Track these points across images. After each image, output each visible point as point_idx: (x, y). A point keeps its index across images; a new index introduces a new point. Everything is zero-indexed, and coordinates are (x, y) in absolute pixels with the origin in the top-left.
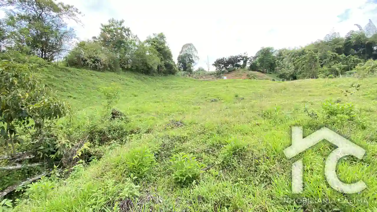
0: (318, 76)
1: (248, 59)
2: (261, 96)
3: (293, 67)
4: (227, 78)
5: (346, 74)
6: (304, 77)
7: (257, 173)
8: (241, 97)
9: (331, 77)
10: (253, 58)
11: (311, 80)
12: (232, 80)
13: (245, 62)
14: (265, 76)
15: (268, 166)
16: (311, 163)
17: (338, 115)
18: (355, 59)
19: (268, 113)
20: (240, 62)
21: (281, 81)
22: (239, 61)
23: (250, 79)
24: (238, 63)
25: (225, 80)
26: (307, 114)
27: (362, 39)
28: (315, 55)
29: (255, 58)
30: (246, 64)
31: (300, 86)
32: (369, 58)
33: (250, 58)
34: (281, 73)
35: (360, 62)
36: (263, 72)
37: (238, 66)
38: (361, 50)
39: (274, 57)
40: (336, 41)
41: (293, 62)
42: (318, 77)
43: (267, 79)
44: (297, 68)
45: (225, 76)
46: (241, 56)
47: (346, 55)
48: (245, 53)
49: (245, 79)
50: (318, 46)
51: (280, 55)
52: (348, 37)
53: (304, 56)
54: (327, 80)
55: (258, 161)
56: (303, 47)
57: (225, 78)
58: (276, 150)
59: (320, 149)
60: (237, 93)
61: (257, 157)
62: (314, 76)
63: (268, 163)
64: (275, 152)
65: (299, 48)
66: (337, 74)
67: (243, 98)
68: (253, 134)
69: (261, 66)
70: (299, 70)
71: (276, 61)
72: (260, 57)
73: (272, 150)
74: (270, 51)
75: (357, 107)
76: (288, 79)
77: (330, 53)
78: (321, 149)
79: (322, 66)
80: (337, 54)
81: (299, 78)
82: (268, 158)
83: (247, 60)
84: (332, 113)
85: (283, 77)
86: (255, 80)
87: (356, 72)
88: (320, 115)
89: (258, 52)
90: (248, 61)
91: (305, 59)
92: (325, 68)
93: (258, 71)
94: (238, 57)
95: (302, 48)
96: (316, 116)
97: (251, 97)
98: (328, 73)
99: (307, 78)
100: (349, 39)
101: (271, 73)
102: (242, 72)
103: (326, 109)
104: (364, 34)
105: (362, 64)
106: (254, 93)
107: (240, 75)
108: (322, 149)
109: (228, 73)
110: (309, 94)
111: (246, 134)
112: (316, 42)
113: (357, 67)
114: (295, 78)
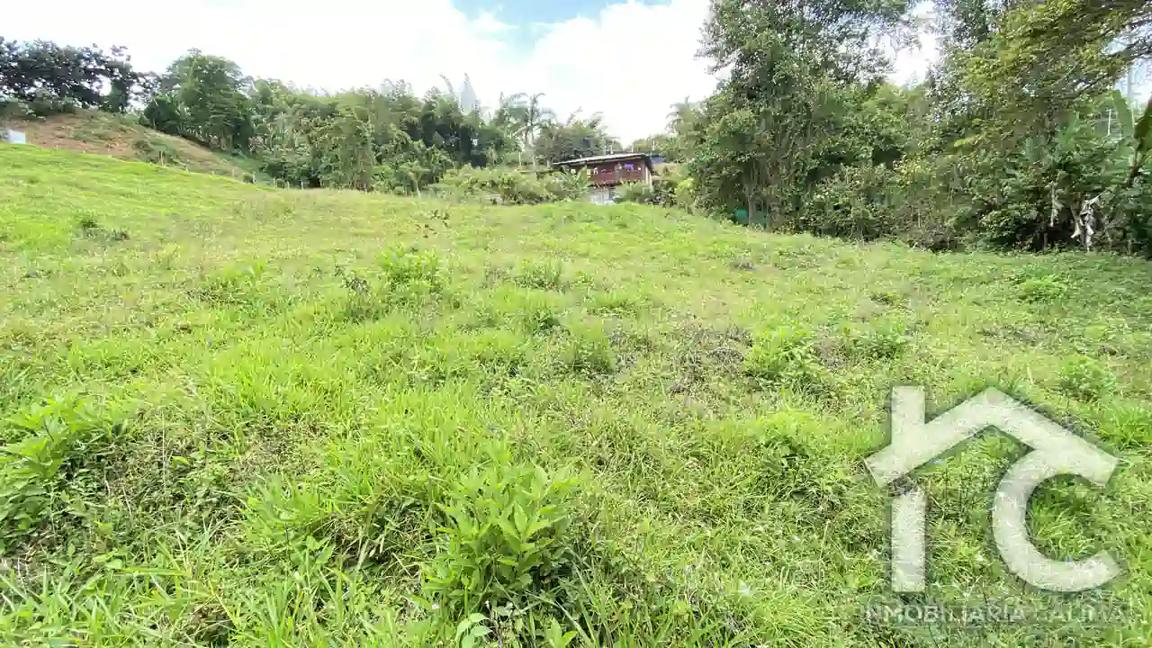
0: (374, 186)
1: (135, 76)
2: (205, 228)
3: (308, 148)
4: (28, 138)
5: (427, 190)
6: (338, 183)
7: (182, 503)
8: (111, 227)
9: (400, 194)
10: (159, 80)
11: (355, 192)
12: (59, 153)
13: (122, 86)
14: (215, 162)
15: (226, 462)
16: (354, 411)
17: (412, 281)
18: (444, 157)
19: (225, 286)
20: (96, 84)
21: (275, 187)
22: (90, 75)
23: (154, 161)
24: (86, 85)
25: (16, 148)
26: (343, 282)
27: (453, 115)
28: (360, 124)
29: (166, 83)
30: (127, 97)
31: (329, 207)
32: (466, 160)
33: (142, 76)
34: (273, 160)
35: (452, 166)
36: (205, 145)
37: (89, 97)
38: (452, 140)
39: (242, 98)
40: (406, 104)
41: (308, 131)
42: (372, 189)
43: (225, 173)
44: (318, 154)
45: (21, 128)
46: (96, 56)
47: (428, 144)
48: (115, 50)
49: (126, 158)
50: (369, 104)
51: (265, 98)
52: (428, 103)
53: (335, 122)
54: (392, 200)
55: (185, 460)
56: (333, 93)
57: (18, 137)
58: (252, 405)
59: (374, 370)
60: (92, 211)
61: (181, 446)
62: (362, 184)
63: (225, 452)
64: (250, 410)
65: (321, 93)
66: (411, 188)
67: (125, 236)
68: (162, 368)
69: (196, 120)
70: (325, 161)
71: (253, 117)
72: (186, 85)
73: (239, 406)
74: (228, 74)
75: (444, 263)
76: (295, 183)
77: (395, 131)
78: (377, 368)
79: (379, 160)
80: (409, 138)
81: (327, 184)
82: (224, 436)
83: (131, 83)
84: (400, 277)
85: (277, 172)
86: (174, 168)
87: (445, 189)
88: (374, 285)
89: (179, 63)
90: (136, 88)
91: (337, 130)
92: (386, 167)
93: (184, 136)
94: (81, 57)
95: (327, 95)
96: (364, 286)
97: (161, 231)
98: (394, 180)
99: (347, 187)
100: (429, 106)
101: (234, 155)
102: (110, 126)
103: (386, 267)
104: (456, 104)
105: (454, 170)
106: (174, 216)
107: (100, 137)
108: (380, 367)
109: (29, 118)
110: (353, 230)
111: (134, 371)
112: (361, 91)
113: (447, 177)
114: (315, 183)
